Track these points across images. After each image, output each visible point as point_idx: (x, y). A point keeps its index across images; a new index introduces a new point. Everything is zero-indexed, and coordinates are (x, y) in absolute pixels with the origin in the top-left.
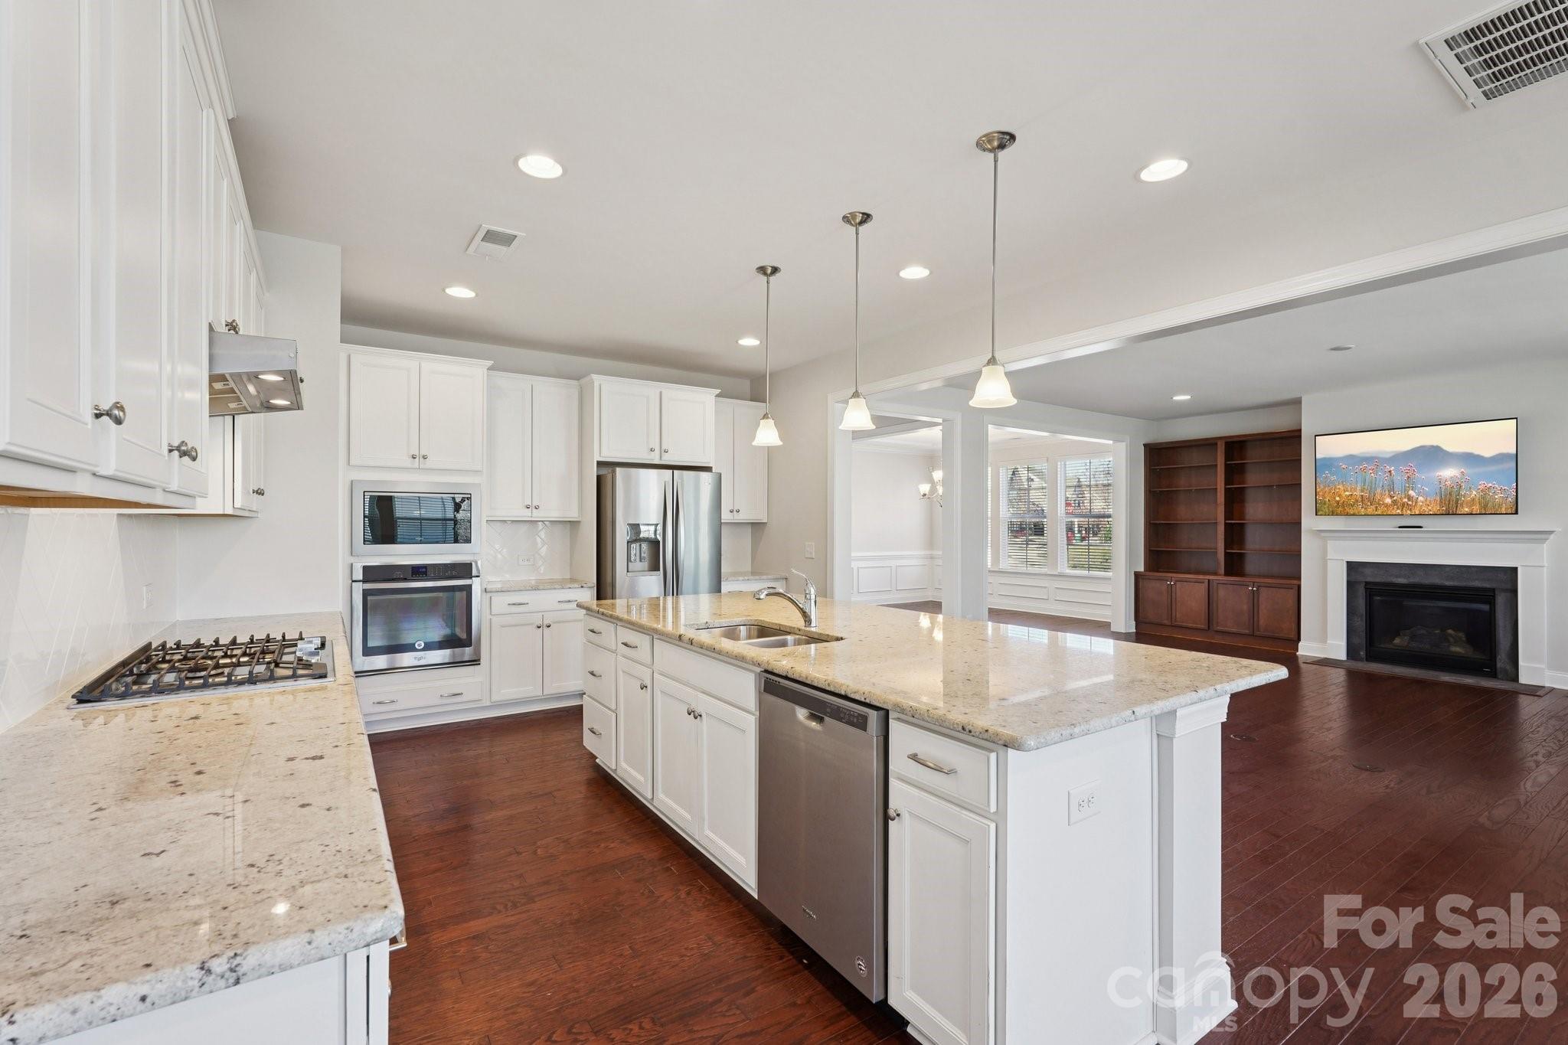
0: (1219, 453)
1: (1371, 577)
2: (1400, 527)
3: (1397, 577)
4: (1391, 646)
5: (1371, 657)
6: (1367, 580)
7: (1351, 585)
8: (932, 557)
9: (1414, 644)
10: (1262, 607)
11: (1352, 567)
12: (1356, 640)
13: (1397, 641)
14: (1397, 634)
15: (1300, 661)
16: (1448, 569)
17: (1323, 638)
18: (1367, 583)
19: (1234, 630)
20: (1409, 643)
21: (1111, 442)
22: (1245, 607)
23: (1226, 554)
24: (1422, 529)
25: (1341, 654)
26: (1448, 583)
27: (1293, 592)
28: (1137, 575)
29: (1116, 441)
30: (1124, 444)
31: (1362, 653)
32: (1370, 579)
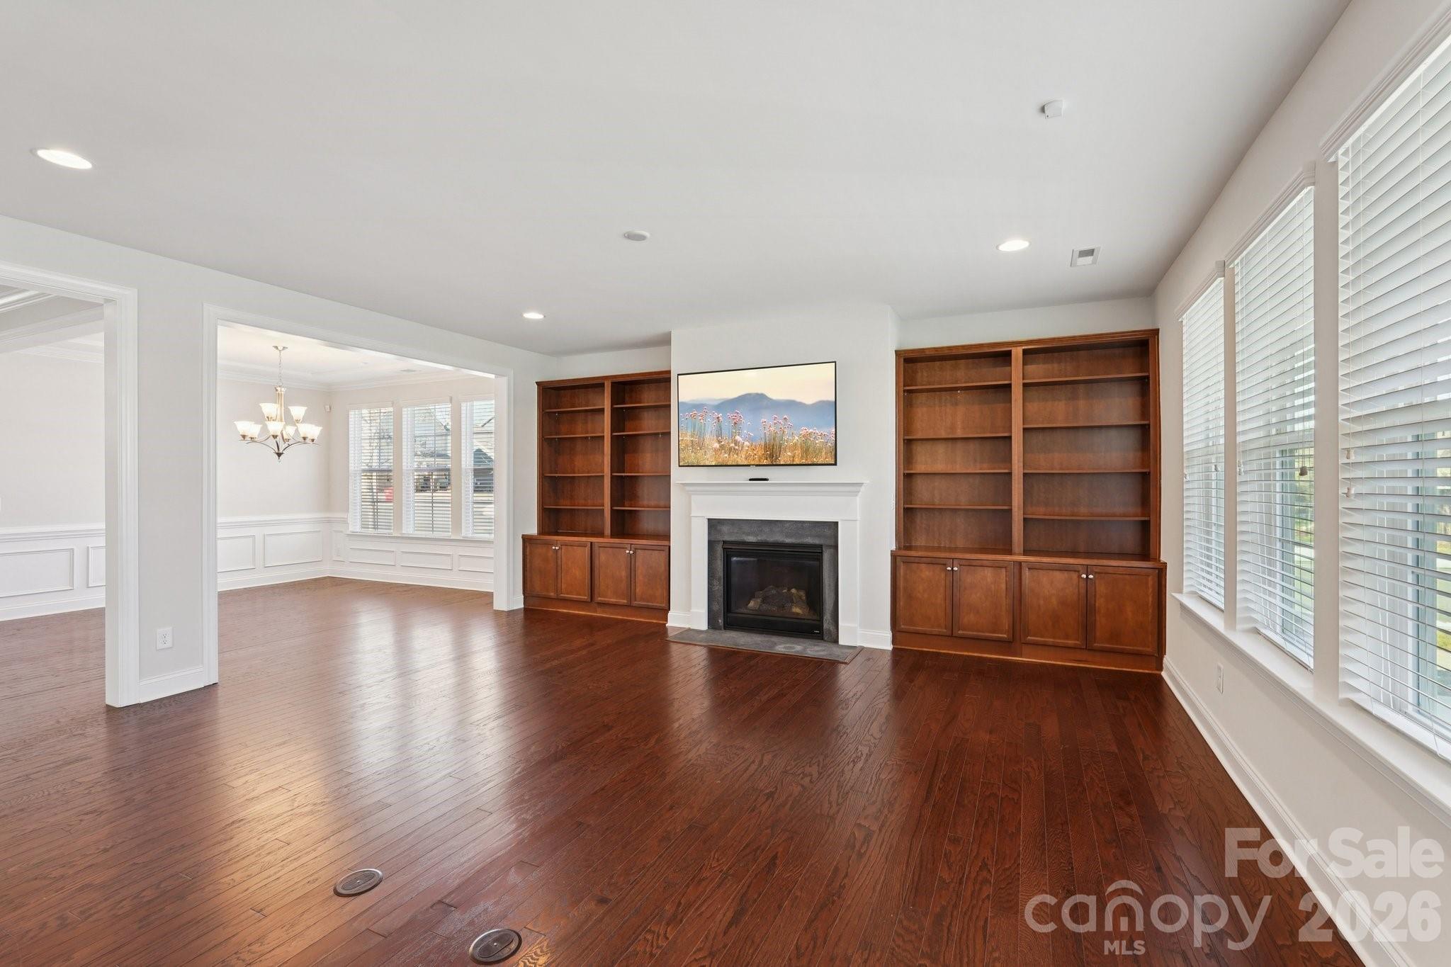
0: (606, 395)
1: (728, 535)
2: (750, 480)
3: (748, 534)
4: (745, 611)
5: (730, 625)
6: (724, 539)
7: (711, 544)
8: (329, 521)
9: (765, 607)
10: (639, 572)
11: (714, 524)
12: (716, 607)
13: (752, 604)
14: (752, 596)
15: (671, 634)
16: (788, 525)
17: (688, 607)
18: (725, 542)
19: (613, 600)
20: (761, 605)
21: (493, 376)
22: (624, 574)
23: (612, 511)
24: (768, 482)
25: (703, 625)
26: (788, 540)
27: (664, 554)
28: (527, 540)
29: (498, 375)
30: (506, 378)
31: (720, 621)
32: (727, 538)
